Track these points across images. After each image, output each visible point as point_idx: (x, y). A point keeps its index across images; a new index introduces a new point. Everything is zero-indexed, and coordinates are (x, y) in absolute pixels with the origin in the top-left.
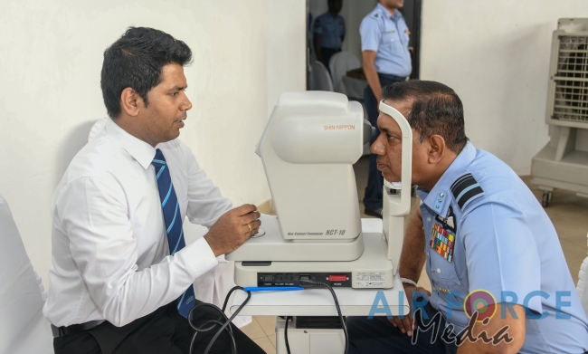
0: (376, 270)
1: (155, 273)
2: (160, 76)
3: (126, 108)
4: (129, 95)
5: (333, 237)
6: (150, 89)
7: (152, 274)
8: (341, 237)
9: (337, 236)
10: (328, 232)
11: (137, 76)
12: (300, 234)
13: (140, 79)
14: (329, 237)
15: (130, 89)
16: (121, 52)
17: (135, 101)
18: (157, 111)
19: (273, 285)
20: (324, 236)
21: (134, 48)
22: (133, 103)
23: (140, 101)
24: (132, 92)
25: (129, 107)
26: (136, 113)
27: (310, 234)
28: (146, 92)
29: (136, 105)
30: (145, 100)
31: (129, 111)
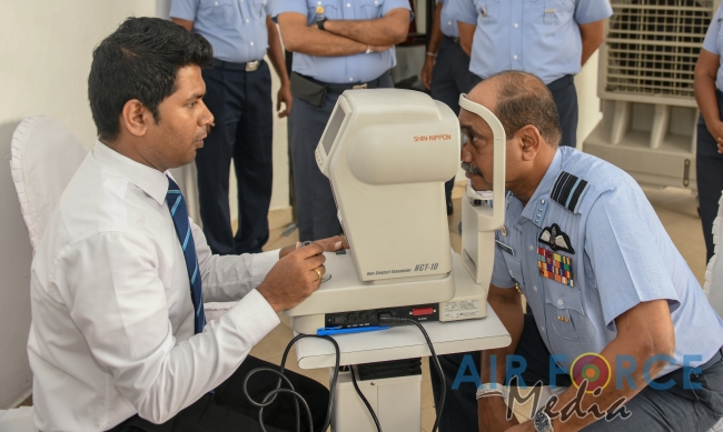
0: (468, 298)
1: (198, 346)
2: (176, 83)
3: (129, 126)
4: (134, 109)
5: (423, 273)
6: (162, 99)
7: (194, 348)
8: (433, 272)
9: (429, 271)
10: (417, 268)
11: (146, 84)
12: (381, 273)
13: (149, 88)
14: (419, 273)
15: (136, 101)
16: (121, 53)
17: (141, 116)
18: (172, 128)
19: (345, 327)
20: (413, 273)
21: (140, 47)
22: (138, 119)
23: (147, 116)
24: (138, 105)
25: (132, 125)
26: (143, 133)
27: (394, 272)
28: (157, 104)
29: (142, 122)
30: (156, 115)
31: (133, 130)
